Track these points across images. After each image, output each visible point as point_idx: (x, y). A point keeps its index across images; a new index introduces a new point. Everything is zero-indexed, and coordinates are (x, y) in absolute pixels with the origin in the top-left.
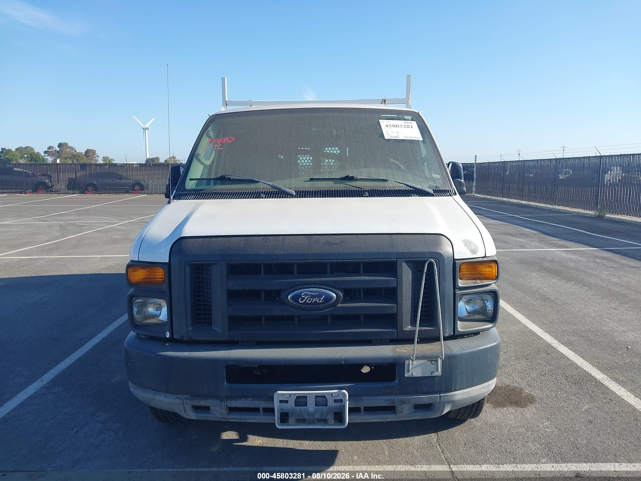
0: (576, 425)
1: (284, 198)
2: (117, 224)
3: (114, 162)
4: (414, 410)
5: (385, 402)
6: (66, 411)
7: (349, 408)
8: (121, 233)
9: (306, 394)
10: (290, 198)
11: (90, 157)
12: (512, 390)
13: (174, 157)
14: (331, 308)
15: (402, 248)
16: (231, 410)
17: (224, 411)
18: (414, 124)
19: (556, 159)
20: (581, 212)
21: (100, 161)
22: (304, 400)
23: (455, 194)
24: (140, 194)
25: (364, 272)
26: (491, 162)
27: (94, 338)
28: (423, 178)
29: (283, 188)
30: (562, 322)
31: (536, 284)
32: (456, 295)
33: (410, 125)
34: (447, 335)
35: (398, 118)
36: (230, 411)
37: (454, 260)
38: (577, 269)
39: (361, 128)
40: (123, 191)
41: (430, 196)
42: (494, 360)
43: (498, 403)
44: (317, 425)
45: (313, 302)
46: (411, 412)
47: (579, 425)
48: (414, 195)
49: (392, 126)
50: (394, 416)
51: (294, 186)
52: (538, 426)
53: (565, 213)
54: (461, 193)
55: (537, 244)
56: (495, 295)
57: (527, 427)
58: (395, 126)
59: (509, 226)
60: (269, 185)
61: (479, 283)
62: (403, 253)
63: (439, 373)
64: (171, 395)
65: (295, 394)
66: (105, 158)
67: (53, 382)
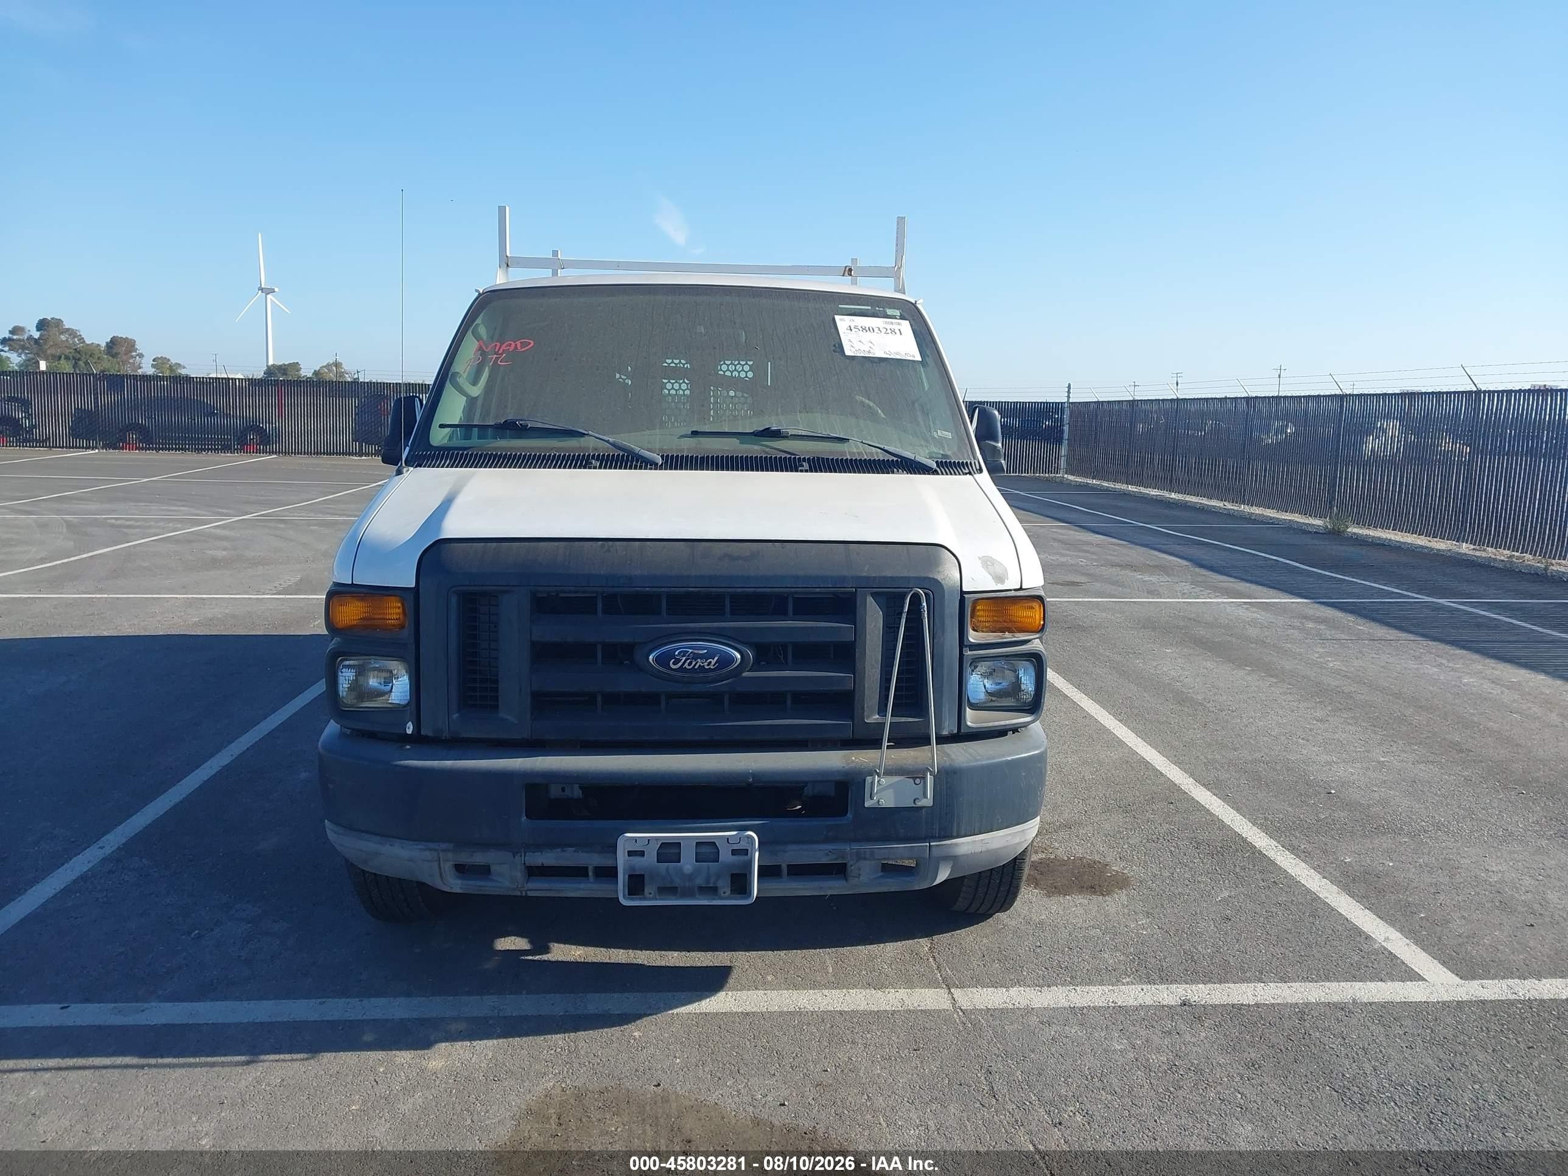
0: (1198, 923)
1: (640, 469)
2: (213, 524)
3: (183, 372)
4: (880, 874)
5: (828, 855)
6: (168, 902)
7: (759, 866)
8: (225, 544)
9: (679, 839)
10: (651, 469)
11: (119, 356)
12: (1087, 867)
13: (337, 365)
14: (733, 679)
15: (866, 569)
16: (534, 872)
17: (519, 875)
18: (905, 326)
19: (1248, 399)
20: (1298, 520)
21: (147, 369)
22: (674, 850)
23: (981, 470)
24: (260, 453)
25: (794, 614)
26: (1102, 402)
27: (202, 767)
28: (918, 437)
29: (637, 449)
30: (1210, 745)
31: (1170, 670)
32: (965, 657)
33: (896, 327)
34: (945, 733)
35: (874, 313)
36: (529, 876)
37: (962, 593)
38: (1263, 641)
39: (797, 332)
40: (218, 445)
41: (929, 474)
42: (1032, 783)
43: (1056, 888)
44: (698, 899)
45: (696, 667)
46: (876, 878)
47: (1204, 924)
48: (898, 471)
49: (861, 329)
50: (843, 882)
51: (658, 446)
52: (1126, 926)
53: (1262, 523)
54: (994, 470)
55: (1187, 587)
56: (1037, 661)
57: (1107, 928)
58: (867, 329)
59: (1130, 548)
60: (608, 441)
61: (1008, 637)
62: (868, 578)
63: (928, 801)
64: (416, 843)
65: (657, 839)
66: (160, 361)
67: (129, 848)
